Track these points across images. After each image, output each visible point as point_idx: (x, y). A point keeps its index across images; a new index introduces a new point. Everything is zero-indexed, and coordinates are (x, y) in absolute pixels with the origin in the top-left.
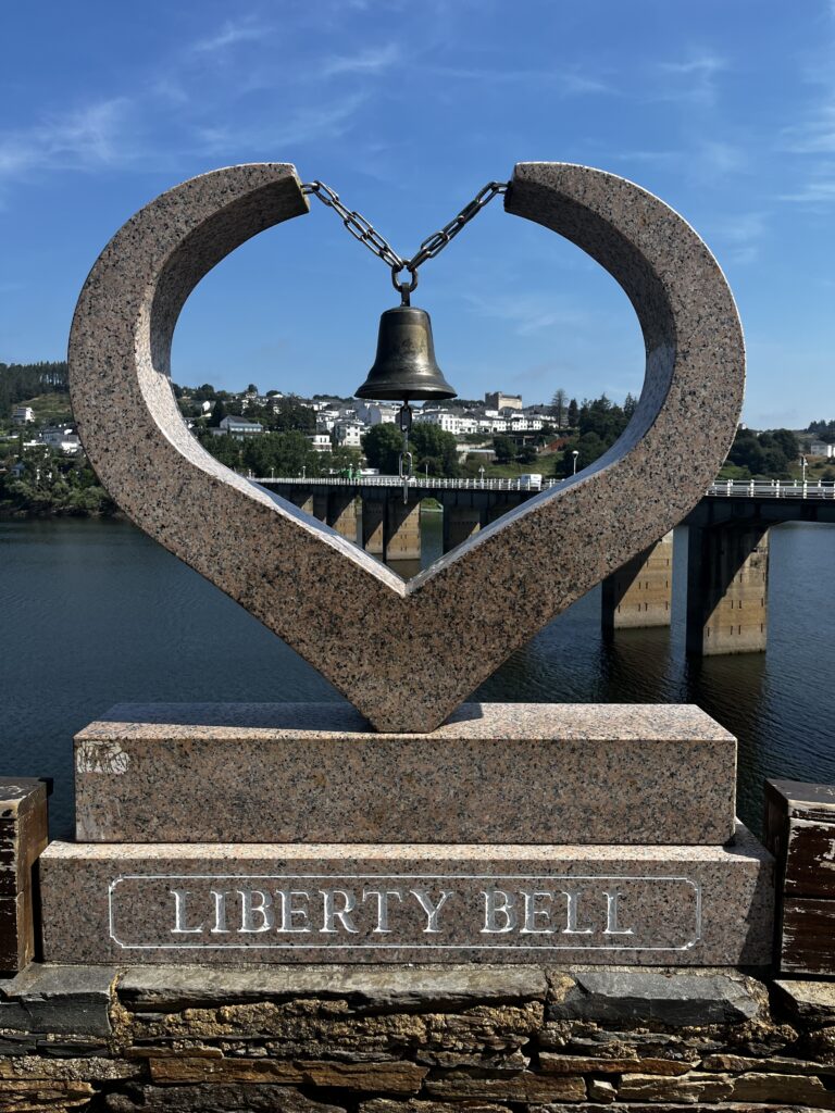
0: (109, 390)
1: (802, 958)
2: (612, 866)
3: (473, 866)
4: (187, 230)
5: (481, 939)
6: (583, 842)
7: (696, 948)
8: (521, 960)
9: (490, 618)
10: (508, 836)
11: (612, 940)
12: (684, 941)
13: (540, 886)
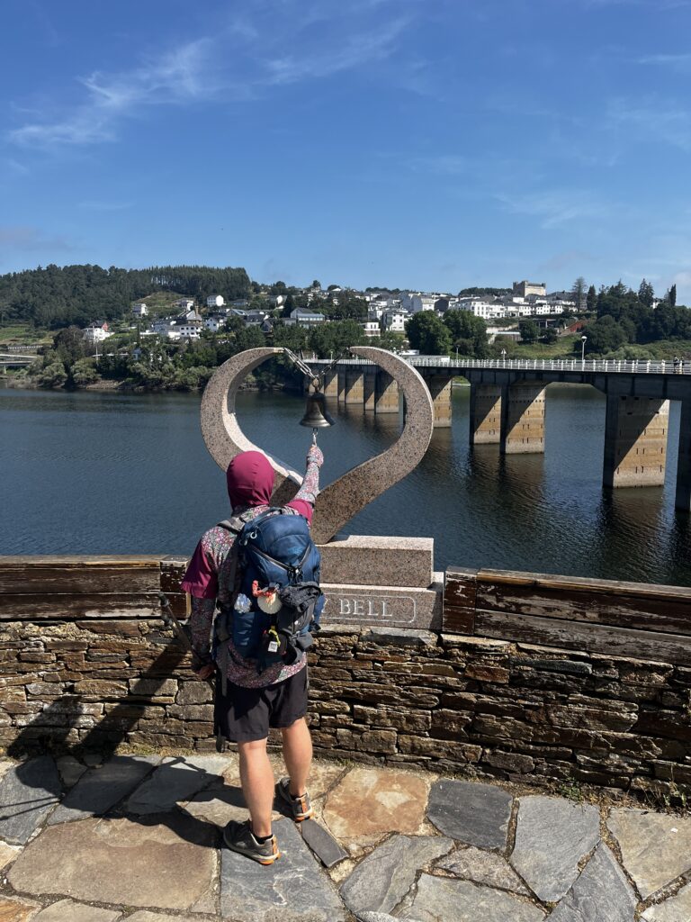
0: (214, 425)
1: (450, 627)
2: (384, 592)
3: (336, 590)
4: (239, 371)
5: (340, 615)
6: (377, 585)
7: (415, 622)
8: (353, 623)
9: (344, 505)
10: (351, 582)
11: (385, 618)
12: (410, 619)
13: (360, 598)
